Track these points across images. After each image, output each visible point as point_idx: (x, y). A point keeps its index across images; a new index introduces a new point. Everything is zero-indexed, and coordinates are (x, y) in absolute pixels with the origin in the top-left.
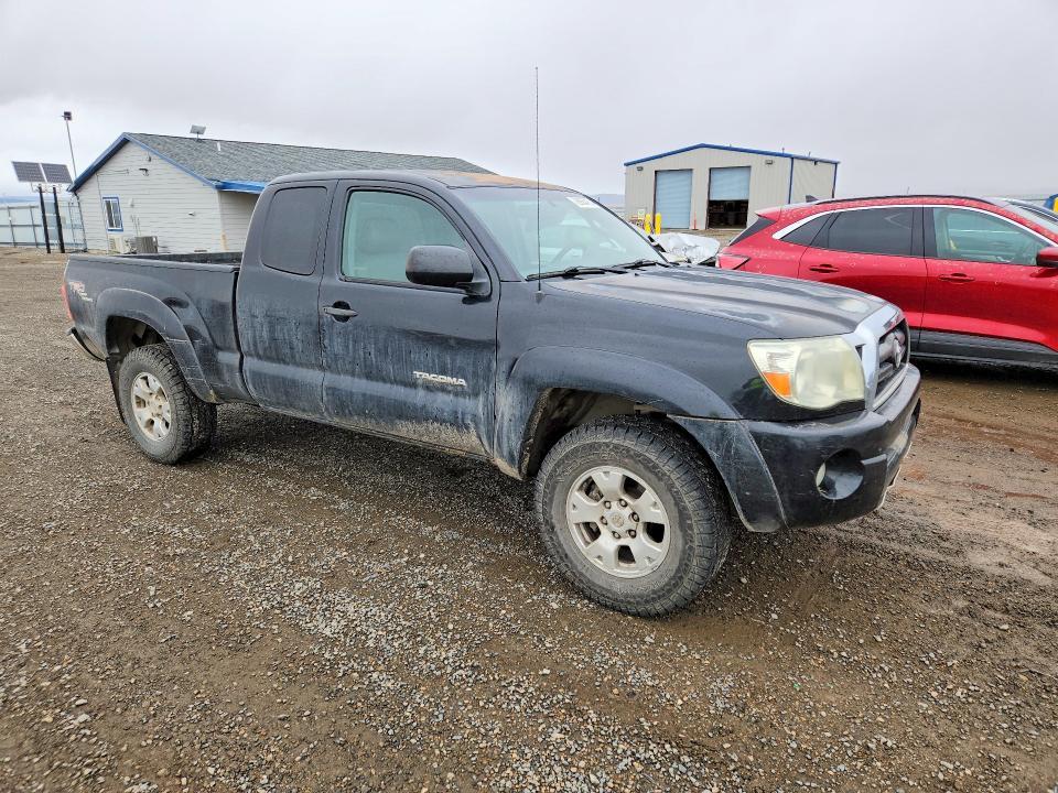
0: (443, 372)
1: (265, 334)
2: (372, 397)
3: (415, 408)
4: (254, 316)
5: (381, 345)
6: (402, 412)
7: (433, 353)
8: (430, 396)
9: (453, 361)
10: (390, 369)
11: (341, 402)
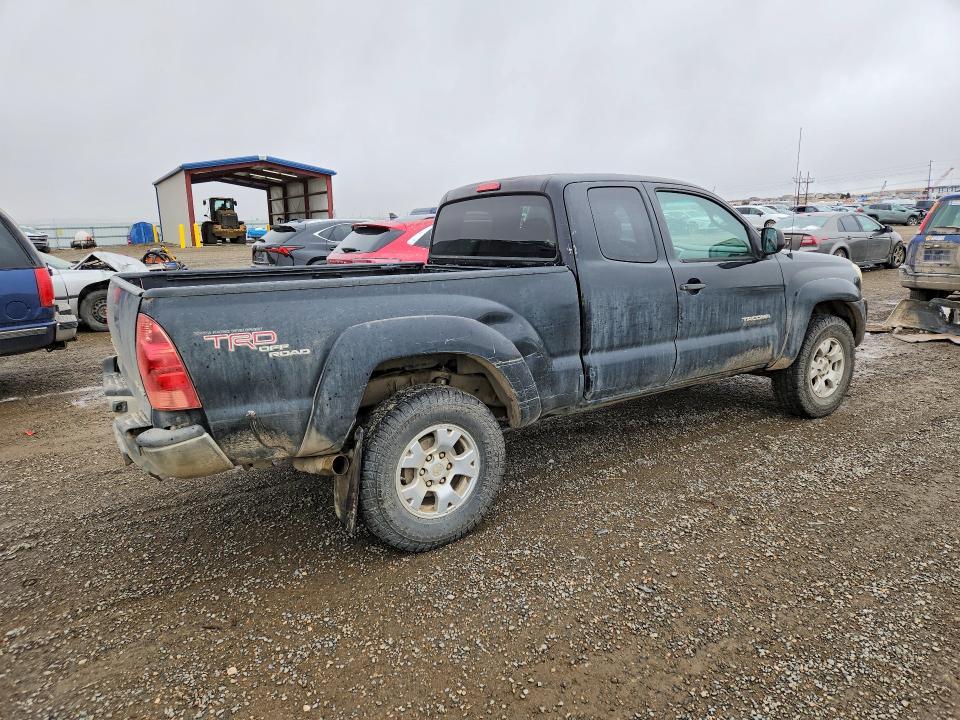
0: (759, 313)
1: (625, 323)
2: (714, 348)
3: (742, 343)
4: (612, 309)
5: (723, 306)
6: (733, 350)
7: (752, 303)
8: (748, 333)
9: (764, 303)
10: (727, 321)
11: (691, 360)
